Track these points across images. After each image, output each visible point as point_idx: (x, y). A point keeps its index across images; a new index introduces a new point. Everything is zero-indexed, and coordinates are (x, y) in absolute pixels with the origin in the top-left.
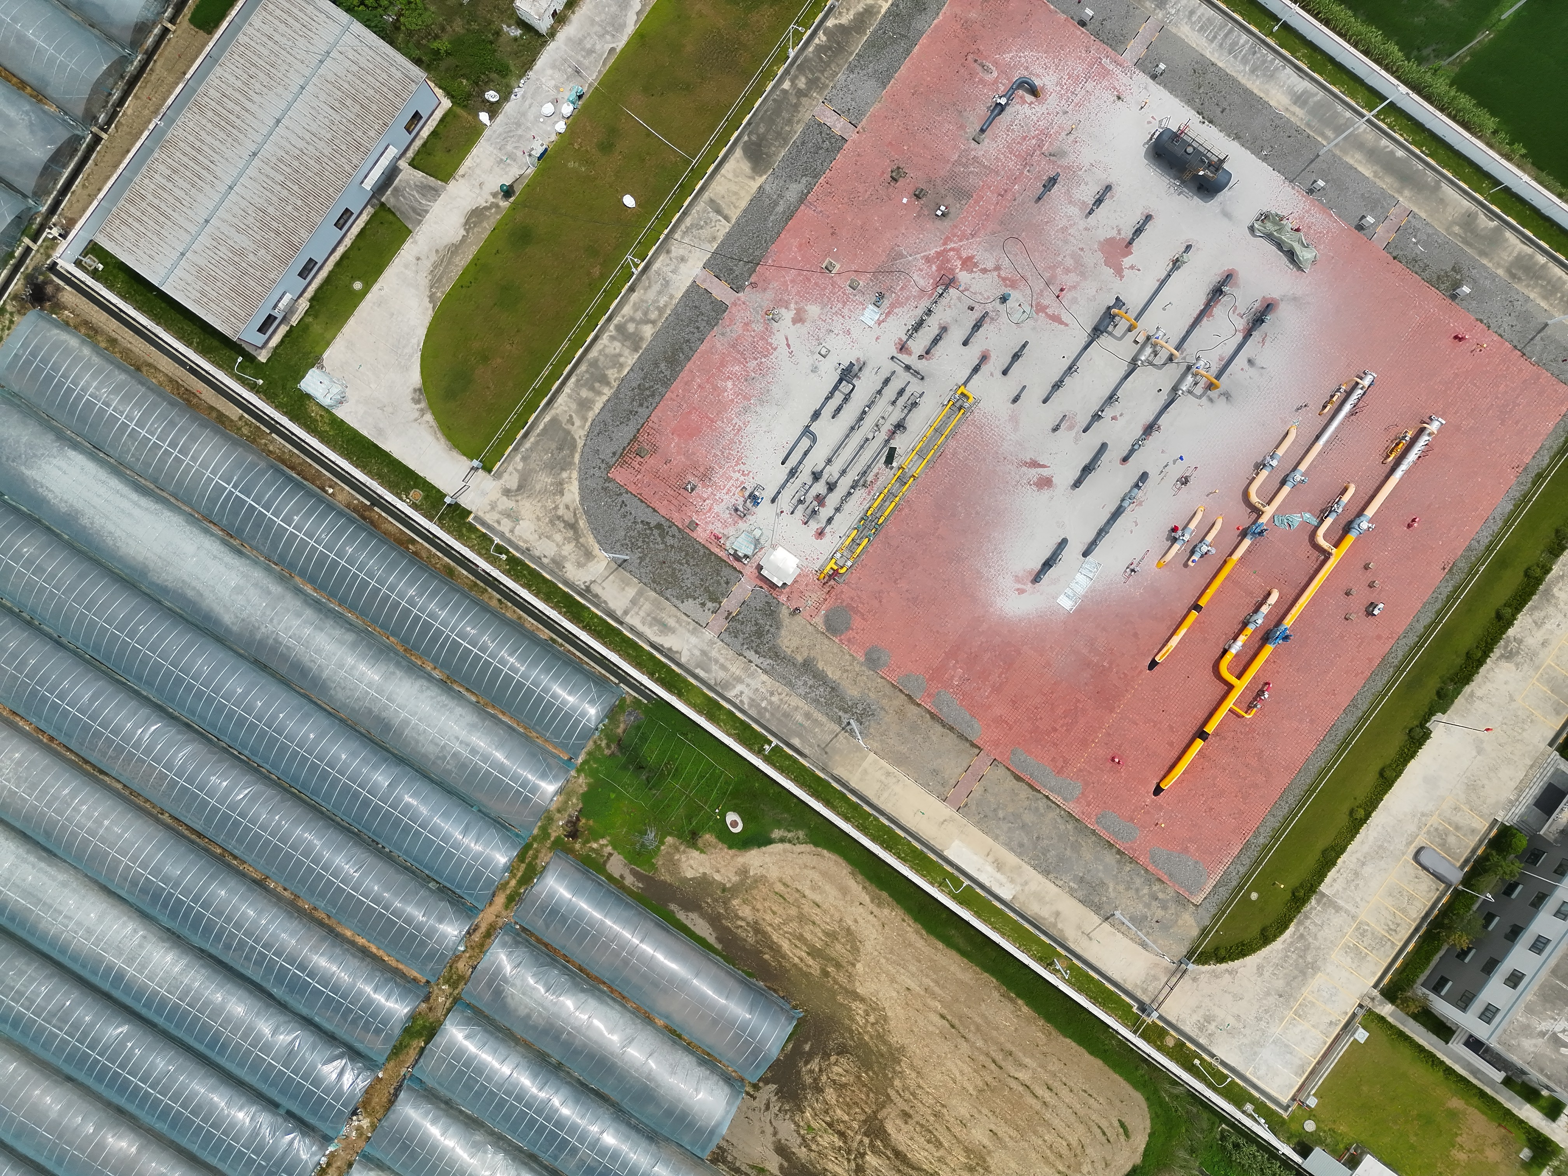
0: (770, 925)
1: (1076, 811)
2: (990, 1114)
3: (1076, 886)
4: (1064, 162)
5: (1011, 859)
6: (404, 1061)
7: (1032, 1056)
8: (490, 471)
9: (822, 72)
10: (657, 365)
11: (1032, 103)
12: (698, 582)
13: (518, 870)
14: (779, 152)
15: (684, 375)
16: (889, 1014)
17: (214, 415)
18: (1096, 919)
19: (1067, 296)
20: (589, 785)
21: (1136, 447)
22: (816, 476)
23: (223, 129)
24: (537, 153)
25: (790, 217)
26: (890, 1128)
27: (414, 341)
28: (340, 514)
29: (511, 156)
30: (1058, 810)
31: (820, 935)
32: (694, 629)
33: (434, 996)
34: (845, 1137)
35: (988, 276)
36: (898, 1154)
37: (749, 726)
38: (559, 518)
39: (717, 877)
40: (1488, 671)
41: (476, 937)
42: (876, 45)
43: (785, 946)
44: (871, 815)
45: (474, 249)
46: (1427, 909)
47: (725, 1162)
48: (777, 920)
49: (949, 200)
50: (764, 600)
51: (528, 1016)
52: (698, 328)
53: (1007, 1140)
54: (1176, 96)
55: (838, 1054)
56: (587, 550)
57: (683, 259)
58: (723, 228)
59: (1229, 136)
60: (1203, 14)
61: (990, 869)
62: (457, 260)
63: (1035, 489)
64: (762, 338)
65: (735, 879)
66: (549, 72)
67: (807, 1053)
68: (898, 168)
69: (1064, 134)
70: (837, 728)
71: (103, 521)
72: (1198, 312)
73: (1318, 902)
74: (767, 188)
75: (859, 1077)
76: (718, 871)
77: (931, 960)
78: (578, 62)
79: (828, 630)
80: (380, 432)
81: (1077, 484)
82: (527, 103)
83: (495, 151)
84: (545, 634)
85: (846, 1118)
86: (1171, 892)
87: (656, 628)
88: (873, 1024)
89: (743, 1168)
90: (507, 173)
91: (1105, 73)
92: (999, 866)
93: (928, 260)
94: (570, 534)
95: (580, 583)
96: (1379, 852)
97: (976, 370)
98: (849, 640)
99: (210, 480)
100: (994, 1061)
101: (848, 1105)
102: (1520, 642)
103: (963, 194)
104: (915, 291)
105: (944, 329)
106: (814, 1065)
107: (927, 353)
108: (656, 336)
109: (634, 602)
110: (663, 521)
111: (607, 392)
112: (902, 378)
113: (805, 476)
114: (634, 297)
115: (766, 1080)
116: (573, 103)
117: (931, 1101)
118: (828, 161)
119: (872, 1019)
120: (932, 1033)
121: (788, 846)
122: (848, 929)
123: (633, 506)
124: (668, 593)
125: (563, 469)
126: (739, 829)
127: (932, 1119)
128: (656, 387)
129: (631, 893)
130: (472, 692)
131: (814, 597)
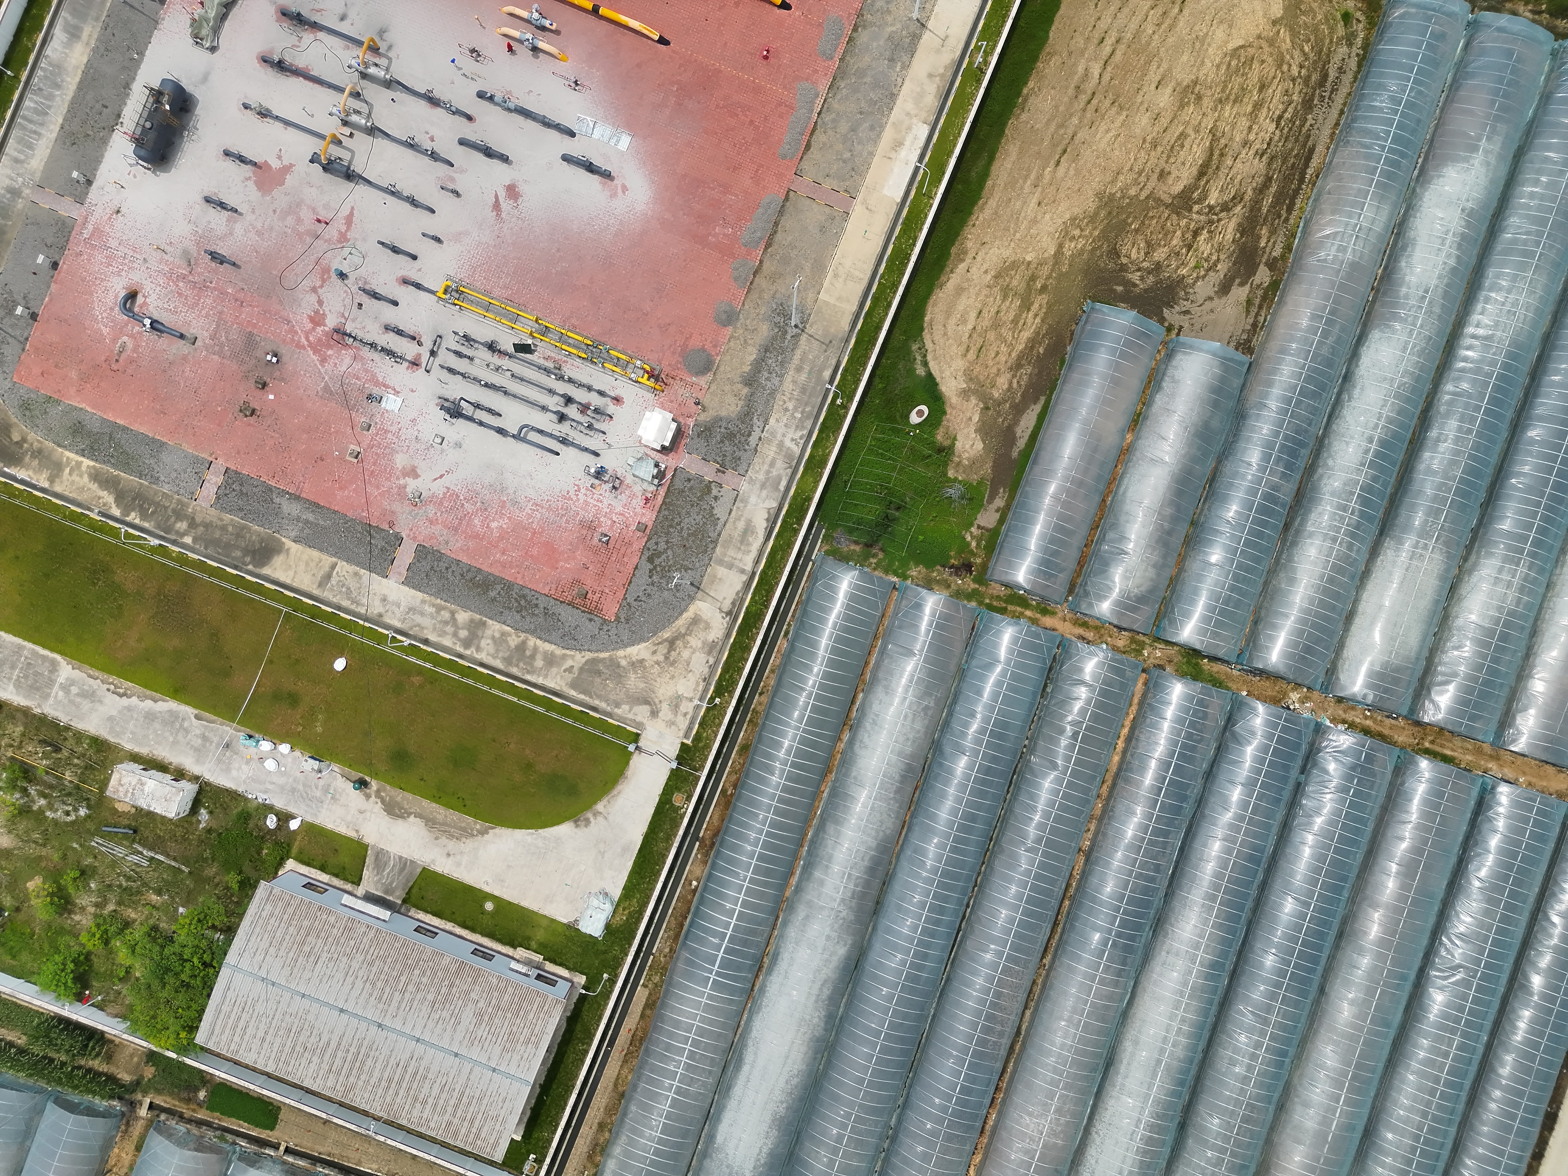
0: (1010, 354)
1: (825, 82)
2: (1141, 93)
3: (899, 64)
4: (193, 250)
5: (888, 135)
6: (1226, 674)
7: (1075, 65)
8: (638, 735)
9: (166, 508)
10: (494, 600)
11: (144, 296)
12: (696, 509)
13: (1014, 612)
14: (256, 531)
15: (496, 571)
16: (1068, 216)
17: (648, 1012)
18: (926, 36)
19: (324, 215)
20: (917, 565)
21: (454, 109)
22: (562, 417)
23: (363, 1063)
24: (316, 764)
25: (317, 505)
26: (1178, 188)
27: (529, 839)
28: (714, 866)
29: (326, 790)
30: (829, 100)
31: (1007, 303)
32: (742, 501)
33: (1157, 662)
34: (1198, 229)
35: (324, 297)
36: (1201, 174)
37: (823, 423)
38: (667, 658)
39: (976, 418)
41: (1090, 635)
42: (126, 462)
43: (1026, 335)
44: (880, 282)
45: (425, 803)
47: (1249, 341)
48: (1004, 349)
49: (259, 353)
50: (697, 440)
51: (1155, 566)
52: (447, 568)
54: (102, 156)
55: (1119, 257)
56: (691, 624)
57: (384, 600)
58: (344, 568)
59: (128, 95)
60: (15, 149)
61: (903, 153)
62: (440, 818)
63: (520, 199)
64: (441, 503)
65: (974, 400)
66: (234, 773)
67: (1125, 286)
68: (241, 411)
69: (166, 257)
70: (804, 337)
71: (777, 1092)
72: (307, 82)
74: (293, 534)
75: (1137, 231)
76: (970, 419)
77: (1005, 188)
78: (217, 748)
79: (710, 370)
80: (625, 849)
81: (504, 159)
82: (270, 787)
83: (325, 807)
84: (782, 644)
85: (1179, 233)
87: (750, 538)
88: (1082, 230)
89: (1251, 320)
90: (344, 790)
91: (98, 231)
92: (898, 145)
93: (323, 361)
94: (679, 643)
95: (725, 622)
97: (418, 286)
98: (715, 346)
99: (710, 997)
100: (1089, 102)
101: (1166, 235)
103: (250, 341)
104: (357, 366)
105: (387, 328)
106: (1135, 277)
107: (414, 338)
108: (466, 607)
109: (730, 566)
110: (644, 558)
111: (532, 641)
112: (445, 357)
113: (564, 429)
114: (432, 638)
115: (1162, 320)
116: (258, 741)
117: (1143, 153)
118: (252, 481)
119: (1077, 232)
120: (1076, 170)
121: (929, 357)
122: (995, 277)
123: (637, 589)
124: (713, 535)
125: (619, 666)
126: (924, 408)
127: (1160, 149)
128: (515, 596)
129: (1011, 497)
130: (854, 697)
131: (681, 391)
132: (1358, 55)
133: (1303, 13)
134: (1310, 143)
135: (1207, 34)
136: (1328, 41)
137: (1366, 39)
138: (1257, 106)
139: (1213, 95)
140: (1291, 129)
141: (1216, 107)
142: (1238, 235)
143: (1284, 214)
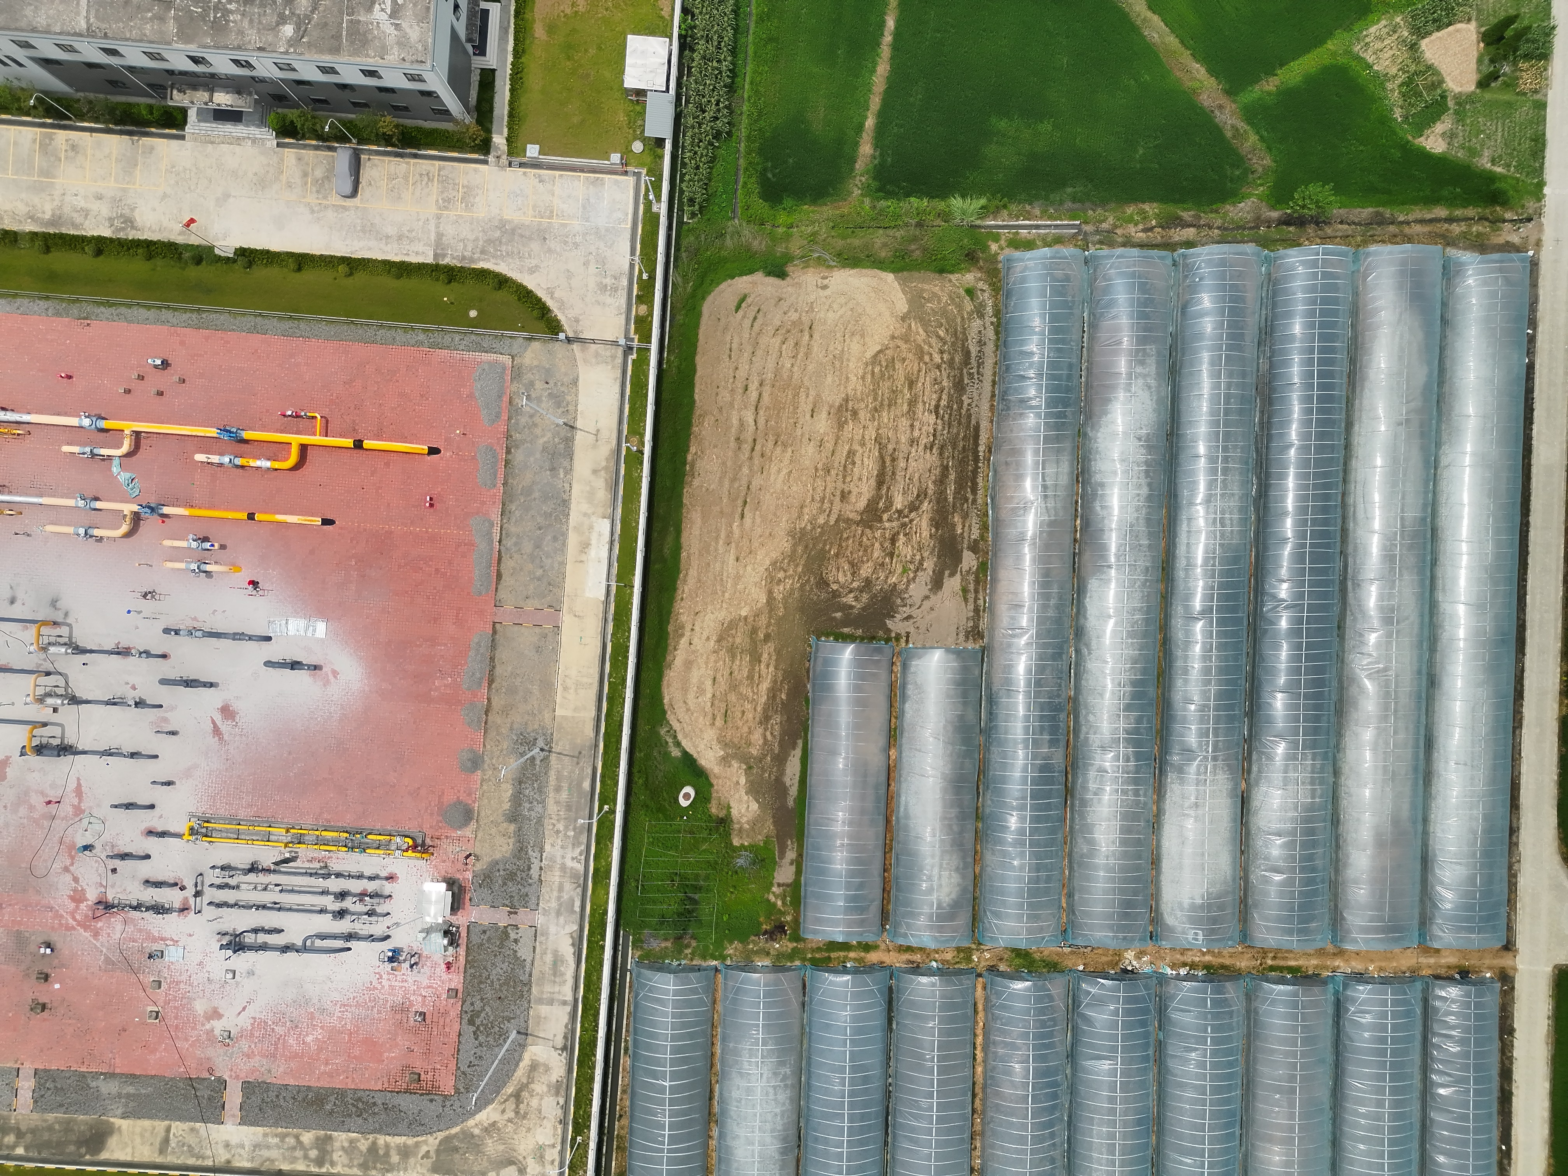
0: (755, 710)
1: (496, 510)
2: (799, 425)
3: (561, 471)
5: (573, 540)
7: (728, 419)
10: (331, 1113)
12: (500, 958)
14: (82, 1121)
15: (325, 1083)
16: (768, 563)
18: (579, 436)
19: (53, 795)
20: (731, 942)
21: (147, 654)
22: (341, 914)
25: (134, 1076)
26: (862, 504)
30: (505, 526)
31: (738, 663)
32: (543, 933)
33: (988, 963)
34: (894, 536)
35: (77, 874)
36: (880, 483)
37: (597, 835)
38: (517, 1113)
39: (743, 780)
40: (153, 232)
43: (765, 685)
44: (610, 683)
46: (392, 159)
47: (975, 626)
48: (748, 706)
49: (32, 948)
50: (480, 891)
51: (957, 869)
52: (277, 1096)
53: (811, 398)
55: (828, 585)
56: (530, 1071)
57: (227, 1145)
58: (179, 1128)
61: (593, 553)
63: (238, 717)
64: (252, 1035)
65: (735, 764)
67: (843, 611)
68: (32, 1009)
70: (553, 757)
73: (444, 256)
74: (119, 1111)
75: (837, 555)
76: (738, 783)
79: (471, 819)
81: (210, 685)
84: (625, 1061)
85: (877, 545)
86: (514, 387)
87: (562, 969)
88: (785, 571)
89: (971, 607)
92: (585, 546)
93: (96, 934)
94: (525, 1094)
95: (562, 1059)
96: (368, 230)
97: (163, 834)
98: (469, 794)
100: (753, 450)
101: (865, 551)
102: (111, 220)
103: (20, 940)
104: (130, 929)
105: (147, 884)
106: (849, 599)
107: (176, 884)
108: (307, 1128)
109: (551, 1002)
110: (464, 1022)
111: (382, 1139)
112: (211, 894)
113: (345, 924)
114: (285, 1167)
115: (887, 634)
117: (819, 482)
118: (63, 1074)
119: (781, 575)
120: (761, 516)
121: (680, 737)
122: (719, 641)
123: (467, 1056)
124: (525, 978)
125: (473, 1136)
126: (689, 790)
127: (833, 472)
128: (351, 1101)
129: (801, 846)
130: (711, 1091)
131: (450, 848)
132: (992, 323)
133: (928, 301)
134: (973, 422)
135: (843, 350)
136: (959, 320)
137: (995, 305)
138: (912, 403)
139: (867, 406)
140: (950, 415)
141: (873, 416)
142: (933, 530)
143: (970, 497)
